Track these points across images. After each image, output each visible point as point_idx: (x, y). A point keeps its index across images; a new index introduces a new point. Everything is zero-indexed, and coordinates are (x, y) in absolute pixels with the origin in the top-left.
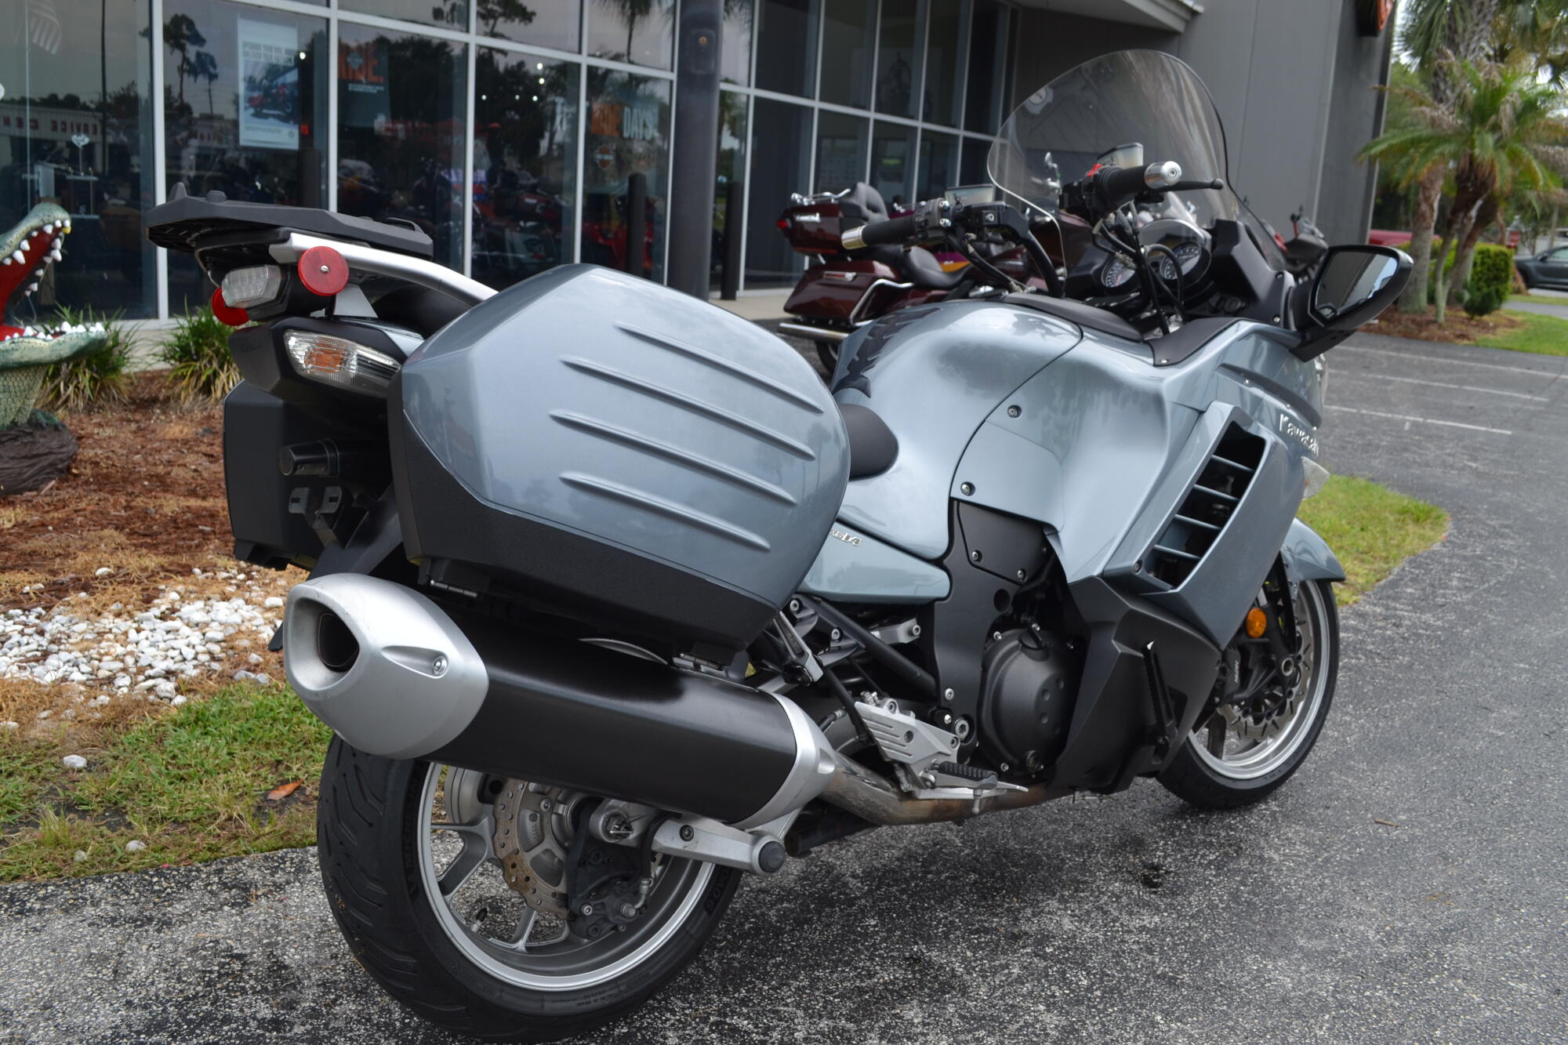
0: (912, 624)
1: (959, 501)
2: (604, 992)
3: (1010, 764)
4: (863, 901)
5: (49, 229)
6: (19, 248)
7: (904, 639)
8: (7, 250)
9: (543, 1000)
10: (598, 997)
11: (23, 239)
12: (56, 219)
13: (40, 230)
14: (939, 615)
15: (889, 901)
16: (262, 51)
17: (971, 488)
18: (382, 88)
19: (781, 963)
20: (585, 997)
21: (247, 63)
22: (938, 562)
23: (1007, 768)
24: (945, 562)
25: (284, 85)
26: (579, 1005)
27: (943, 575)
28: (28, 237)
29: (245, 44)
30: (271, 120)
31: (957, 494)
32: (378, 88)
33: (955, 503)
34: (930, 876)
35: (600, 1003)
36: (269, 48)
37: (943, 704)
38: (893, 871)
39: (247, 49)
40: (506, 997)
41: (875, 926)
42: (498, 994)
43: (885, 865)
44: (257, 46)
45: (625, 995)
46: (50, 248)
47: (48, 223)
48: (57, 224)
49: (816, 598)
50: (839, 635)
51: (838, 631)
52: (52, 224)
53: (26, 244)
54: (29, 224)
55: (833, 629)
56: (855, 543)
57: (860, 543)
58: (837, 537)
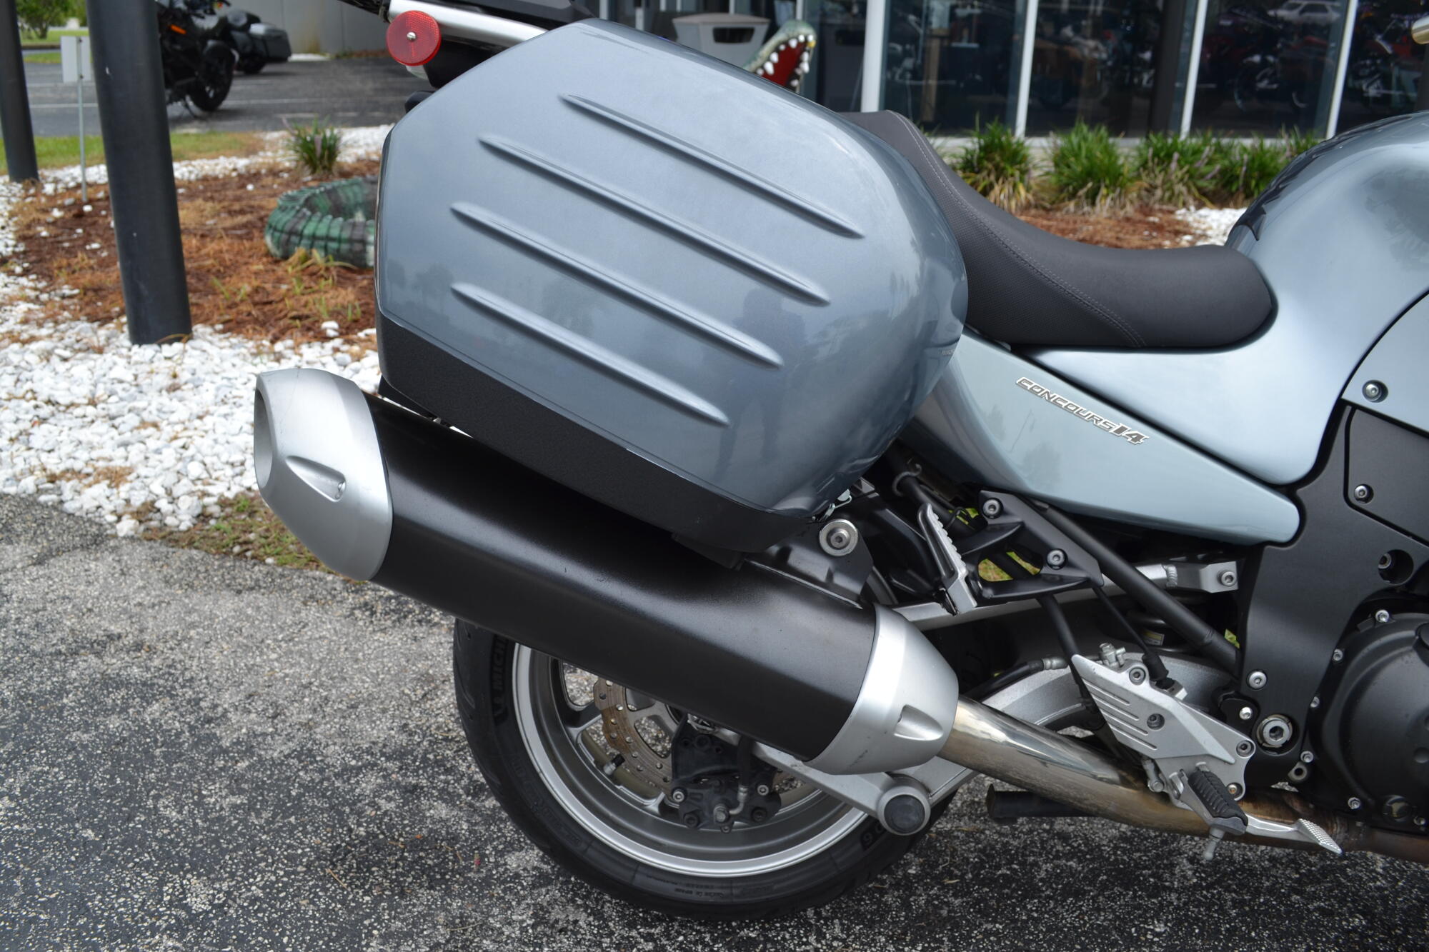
0: (1229, 568)
1: (1355, 407)
2: (712, 887)
3: (1364, 803)
4: (1174, 896)
5: (793, 44)
6: (769, 59)
7: (1211, 586)
8: (759, 62)
9: (636, 871)
10: (704, 891)
11: (773, 52)
12: (799, 34)
13: (786, 43)
14: (1268, 565)
15: (1208, 909)
17: (1382, 391)
19: (996, 933)
20: (688, 885)
22: (1288, 490)
23: (1356, 806)
24: (1300, 492)
26: (678, 890)
27: (1292, 509)
28: (777, 50)
31: (1353, 395)
33: (1349, 409)
34: (1295, 897)
35: (703, 898)
37: (1244, 691)
38: (1252, 872)
40: (591, 852)
41: (1158, 935)
42: (583, 846)
43: (1248, 861)
45: (735, 900)
46: (798, 61)
47: (793, 38)
48: (802, 38)
49: (1038, 504)
50: (1062, 560)
51: (1060, 553)
52: (797, 38)
53: (775, 57)
54: (779, 37)
55: (1051, 549)
56: (1133, 440)
57: (1141, 440)
58: (1100, 427)
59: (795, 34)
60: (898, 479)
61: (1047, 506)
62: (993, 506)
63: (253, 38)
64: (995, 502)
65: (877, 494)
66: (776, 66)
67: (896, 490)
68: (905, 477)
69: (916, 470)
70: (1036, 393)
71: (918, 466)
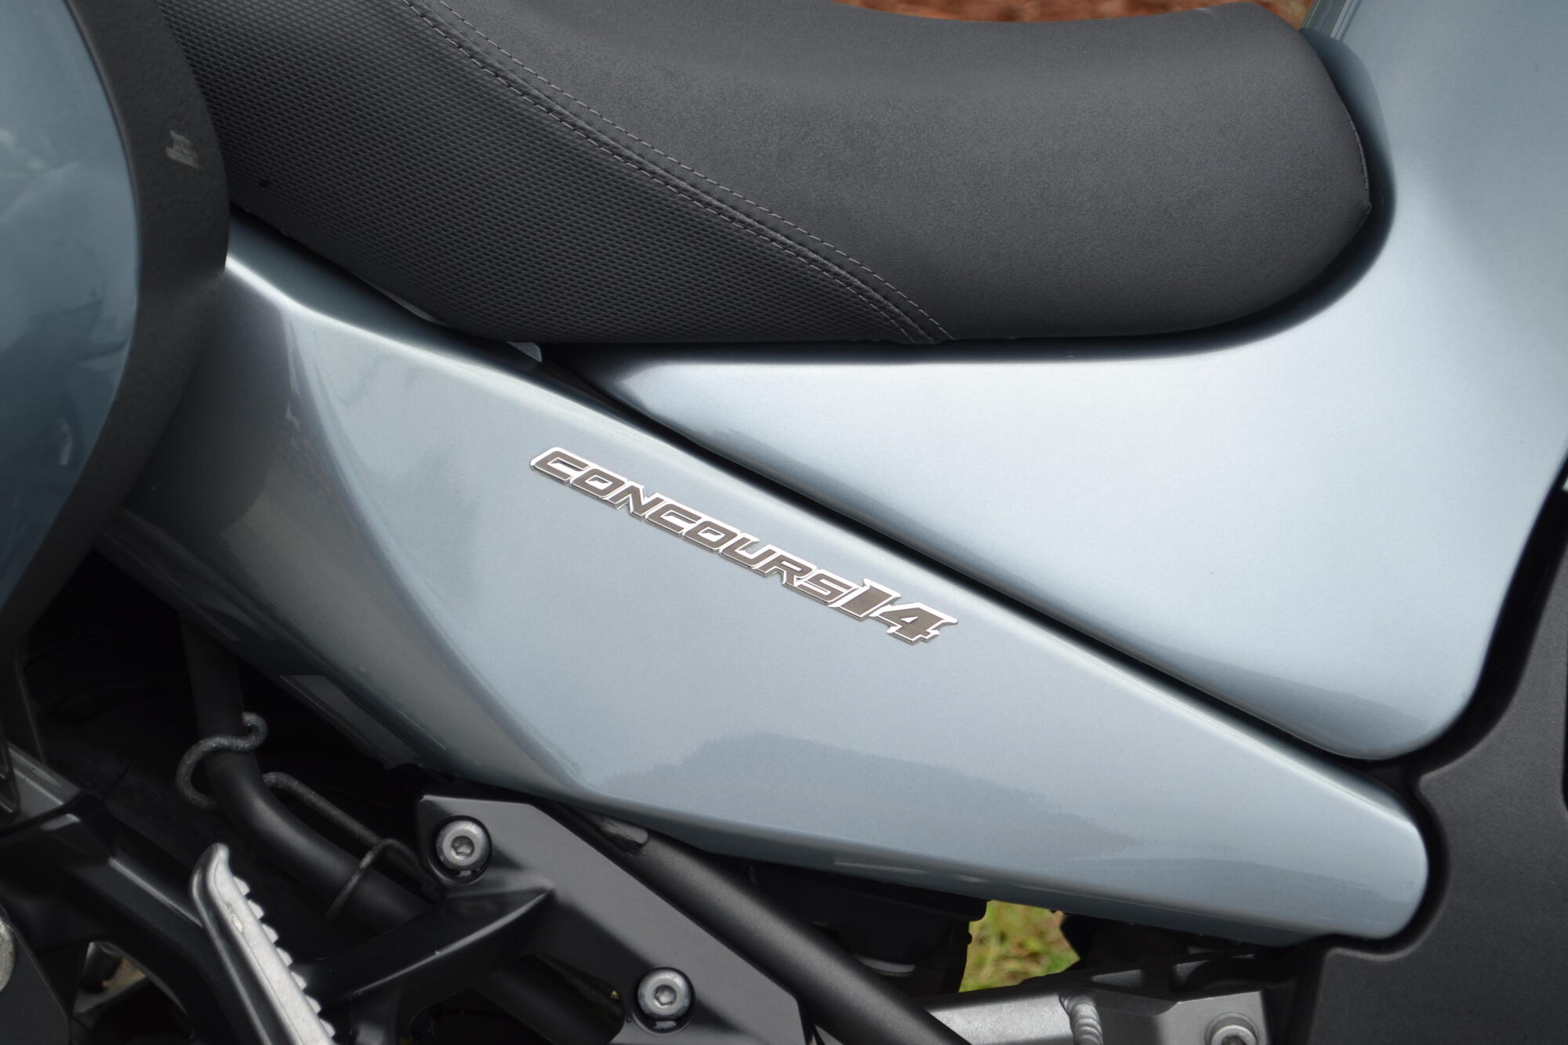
22: (1394, 776)
49: (615, 829)
50: (682, 1002)
51: (678, 981)
55: (647, 969)
56: (905, 627)
57: (932, 631)
58: (802, 591)
60: (190, 759)
61: (639, 836)
62: (464, 840)
64: (472, 829)
65: (72, 818)
67: (190, 793)
68: (218, 751)
69: (245, 731)
70: (596, 495)
71: (250, 719)
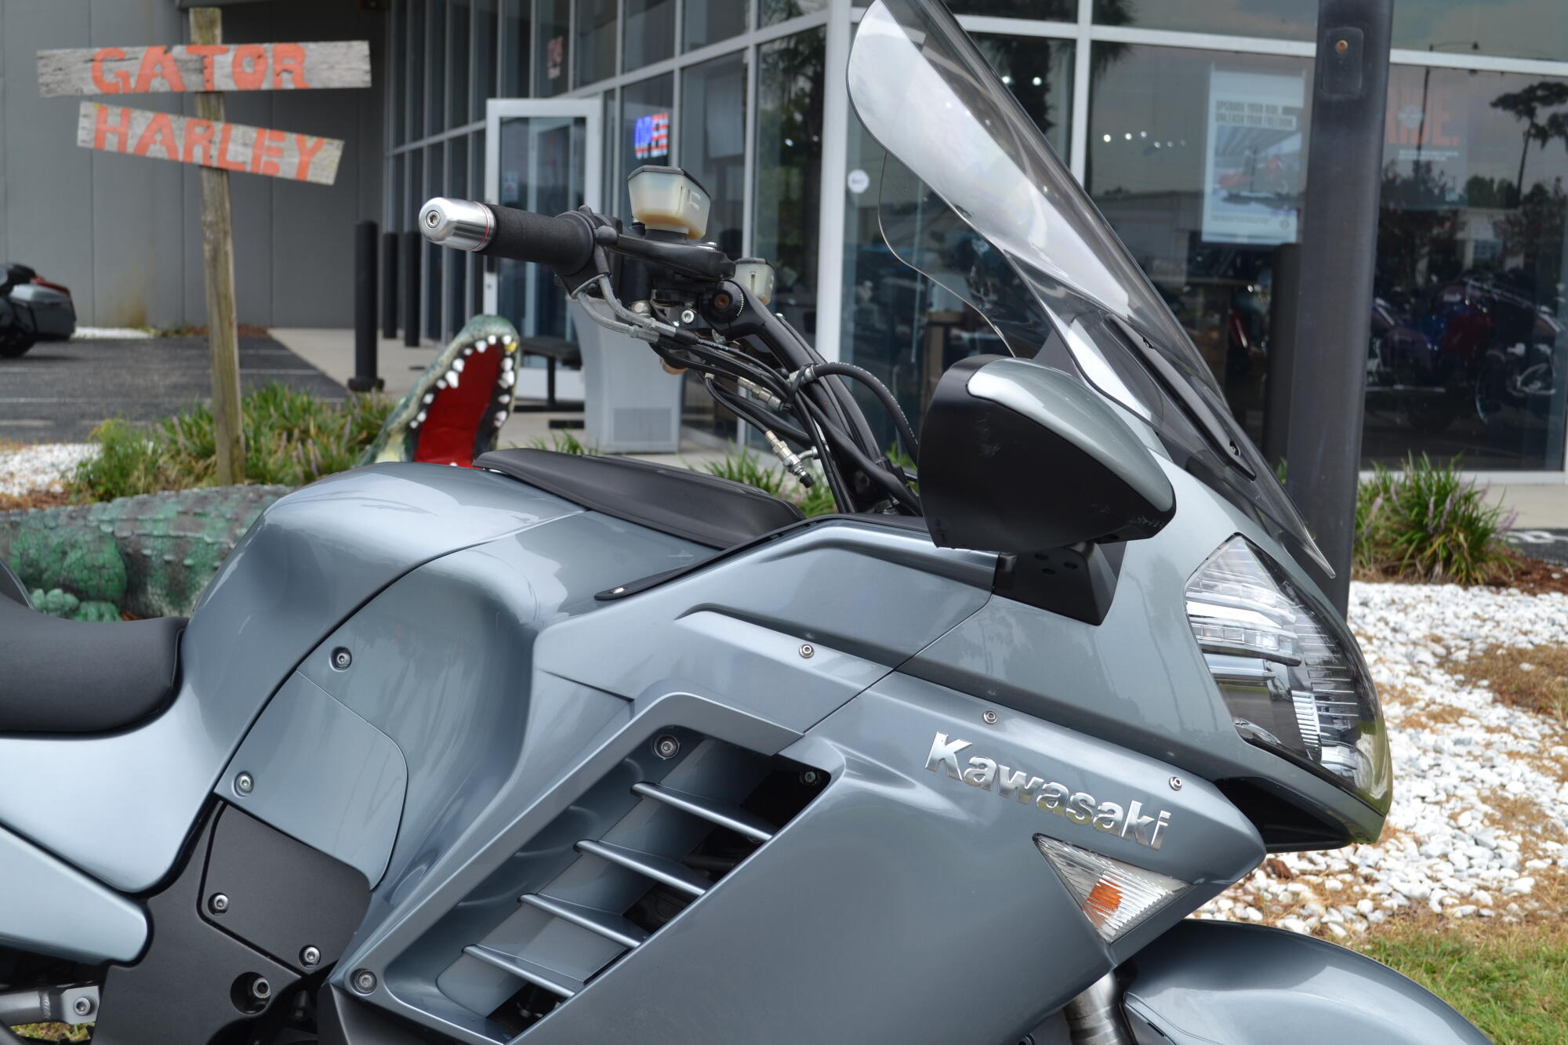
1: (227, 802)
5: (481, 347)
6: (451, 368)
7: (69, 1016)
8: (438, 371)
11: (455, 358)
12: (489, 335)
13: (473, 346)
16: (1246, 112)
17: (252, 783)
18: (1456, 154)
21: (1221, 130)
22: (138, 898)
24: (151, 901)
25: (1278, 157)
28: (460, 354)
29: (1220, 104)
30: (1254, 205)
31: (225, 789)
32: (1448, 154)
33: (221, 803)
36: (1254, 107)
39: (1223, 111)
44: (1236, 106)
47: (480, 339)
48: (492, 340)
52: (486, 340)
53: (459, 365)
54: (463, 337)
59: (482, 334)
63: (15, 305)
66: (462, 376)
